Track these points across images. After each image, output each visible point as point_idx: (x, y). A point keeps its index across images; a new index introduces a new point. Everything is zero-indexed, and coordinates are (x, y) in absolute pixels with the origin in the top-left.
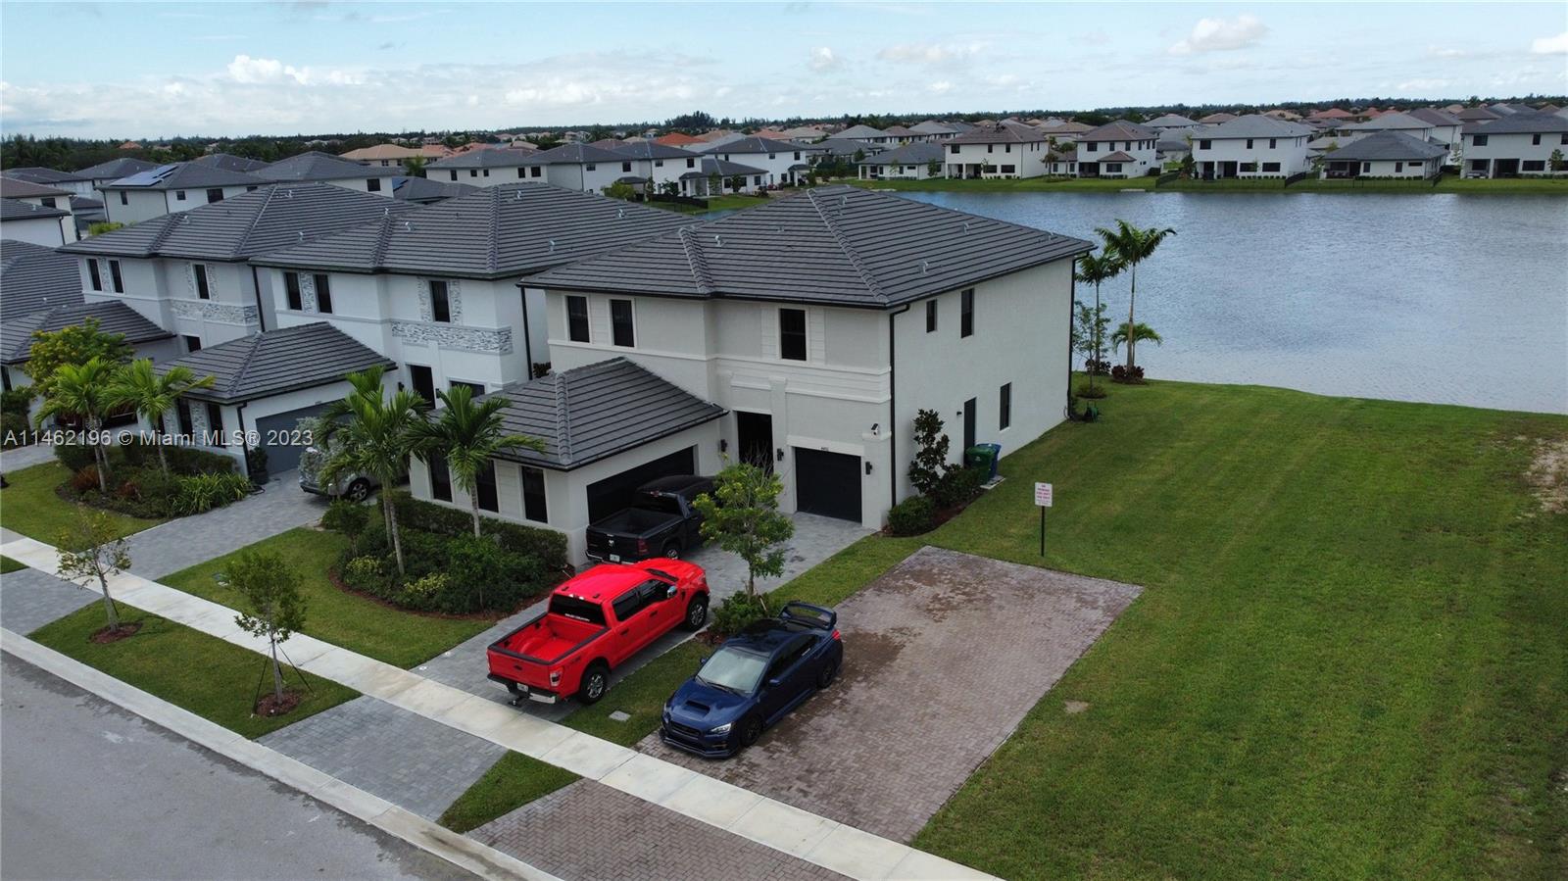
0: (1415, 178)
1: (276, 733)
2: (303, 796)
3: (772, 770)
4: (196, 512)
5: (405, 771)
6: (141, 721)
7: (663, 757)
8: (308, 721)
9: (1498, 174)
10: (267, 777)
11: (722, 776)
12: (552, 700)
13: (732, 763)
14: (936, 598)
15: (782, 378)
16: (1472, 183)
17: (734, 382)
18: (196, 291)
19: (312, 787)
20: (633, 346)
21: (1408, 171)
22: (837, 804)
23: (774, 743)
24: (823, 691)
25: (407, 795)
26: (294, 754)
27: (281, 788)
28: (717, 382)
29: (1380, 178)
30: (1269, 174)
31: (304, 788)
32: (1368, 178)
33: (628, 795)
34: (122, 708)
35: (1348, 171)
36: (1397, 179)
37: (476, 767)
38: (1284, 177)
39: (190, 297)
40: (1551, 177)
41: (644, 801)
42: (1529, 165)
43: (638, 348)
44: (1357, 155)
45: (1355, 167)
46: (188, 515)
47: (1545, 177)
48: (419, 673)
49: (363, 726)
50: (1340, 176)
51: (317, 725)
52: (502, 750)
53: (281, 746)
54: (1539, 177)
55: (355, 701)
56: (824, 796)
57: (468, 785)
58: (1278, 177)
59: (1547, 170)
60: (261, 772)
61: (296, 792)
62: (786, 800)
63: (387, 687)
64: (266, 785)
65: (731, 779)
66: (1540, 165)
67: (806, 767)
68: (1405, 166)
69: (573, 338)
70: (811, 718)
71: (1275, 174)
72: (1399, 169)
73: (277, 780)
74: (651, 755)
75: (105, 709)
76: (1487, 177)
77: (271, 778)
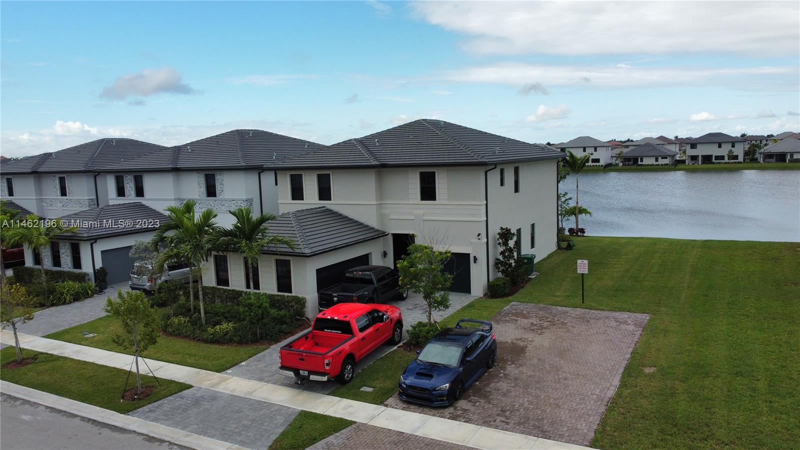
0: (665, 165)
1: (140, 410)
2: (167, 443)
3: (479, 412)
4: (64, 303)
5: (234, 426)
6: (44, 408)
7: (403, 409)
8: (160, 402)
9: (703, 163)
10: (139, 434)
11: (448, 417)
12: (325, 379)
13: (451, 409)
14: (532, 324)
15: (422, 212)
16: (692, 167)
17: (391, 217)
18: (59, 192)
19: (172, 438)
20: (331, 200)
21: (661, 161)
22: (531, 427)
23: (472, 397)
24: (490, 370)
25: (240, 439)
26: (156, 420)
27: (151, 439)
28: (382, 217)
29: (648, 165)
30: (595, 164)
31: (167, 439)
32: (642, 165)
33: (391, 430)
34: (30, 401)
35: (632, 162)
36: (656, 165)
37: (283, 420)
38: (602, 166)
39: (55, 196)
40: (728, 163)
41: (403, 433)
42: (717, 158)
43: (334, 201)
44: (636, 154)
45: (635, 160)
46: (59, 305)
47: (725, 163)
48: (227, 374)
49: (198, 403)
50: (628, 165)
51: (167, 403)
52: (296, 410)
53: (144, 416)
54: (722, 163)
55: (191, 389)
56: (519, 424)
57: (281, 430)
58: (599, 166)
59: (726, 160)
60: (135, 431)
61: (162, 441)
62: (497, 427)
63: (209, 382)
64: (140, 438)
65: (454, 418)
66: (722, 158)
67: (500, 409)
68: (660, 159)
69: (294, 198)
70: (490, 384)
71: (598, 164)
72: (657, 160)
73: (147, 435)
74: (396, 408)
75: (18, 403)
76: (698, 164)
77: (143, 434)
